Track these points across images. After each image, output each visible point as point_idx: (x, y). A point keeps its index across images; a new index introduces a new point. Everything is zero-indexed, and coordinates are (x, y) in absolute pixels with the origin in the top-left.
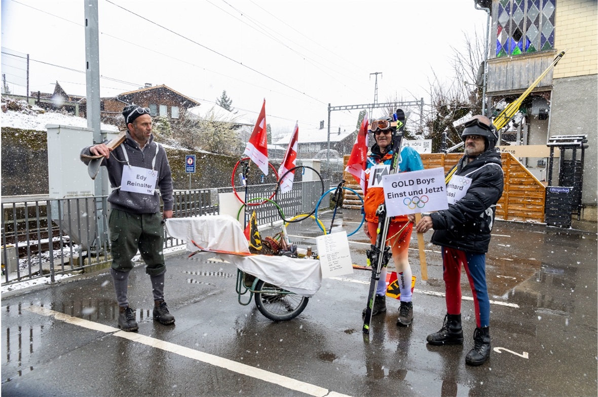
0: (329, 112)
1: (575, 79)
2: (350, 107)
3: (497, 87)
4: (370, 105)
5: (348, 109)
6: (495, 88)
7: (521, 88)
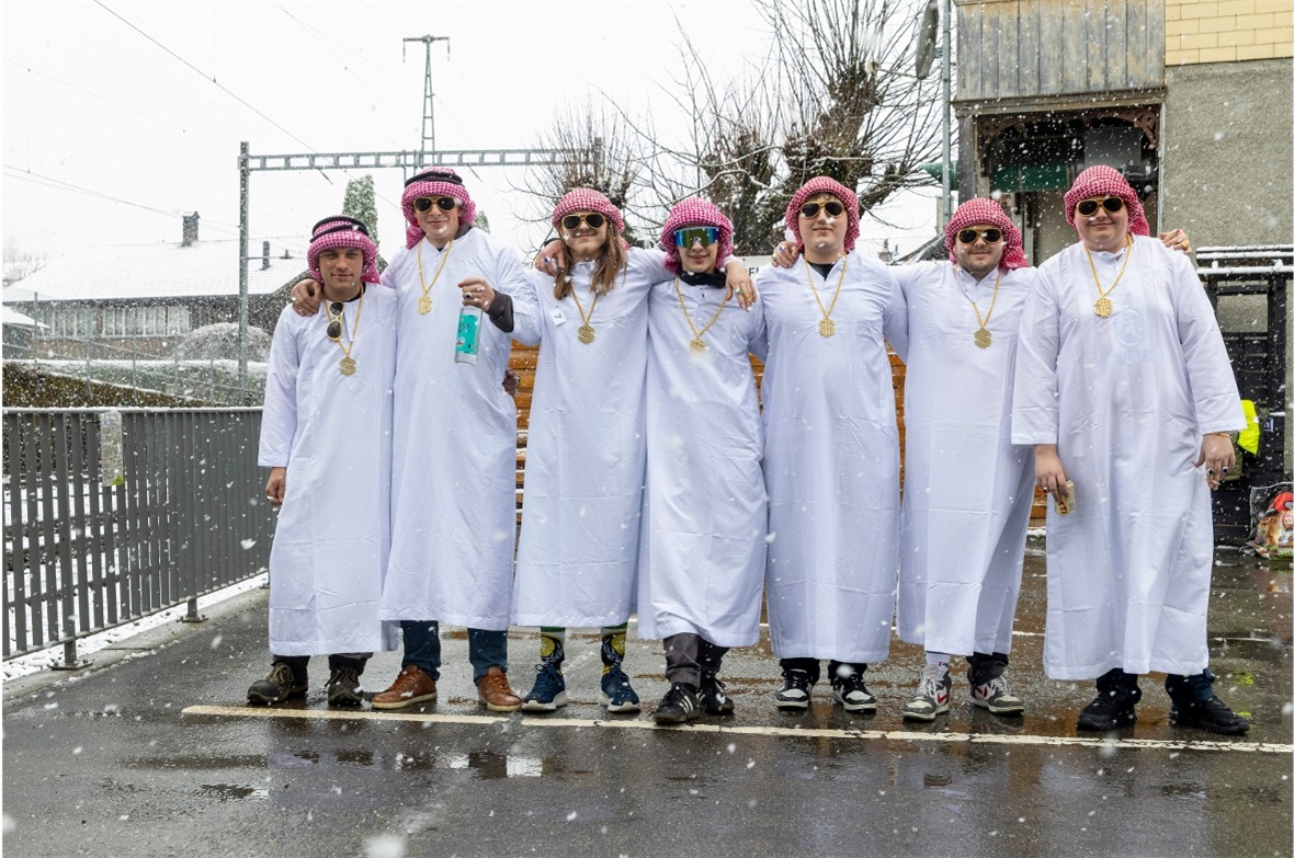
0: (244, 175)
1: (1232, 70)
2: (330, 161)
3: (988, 86)
4: (405, 154)
5: (320, 168)
6: (983, 90)
7: (1069, 91)
